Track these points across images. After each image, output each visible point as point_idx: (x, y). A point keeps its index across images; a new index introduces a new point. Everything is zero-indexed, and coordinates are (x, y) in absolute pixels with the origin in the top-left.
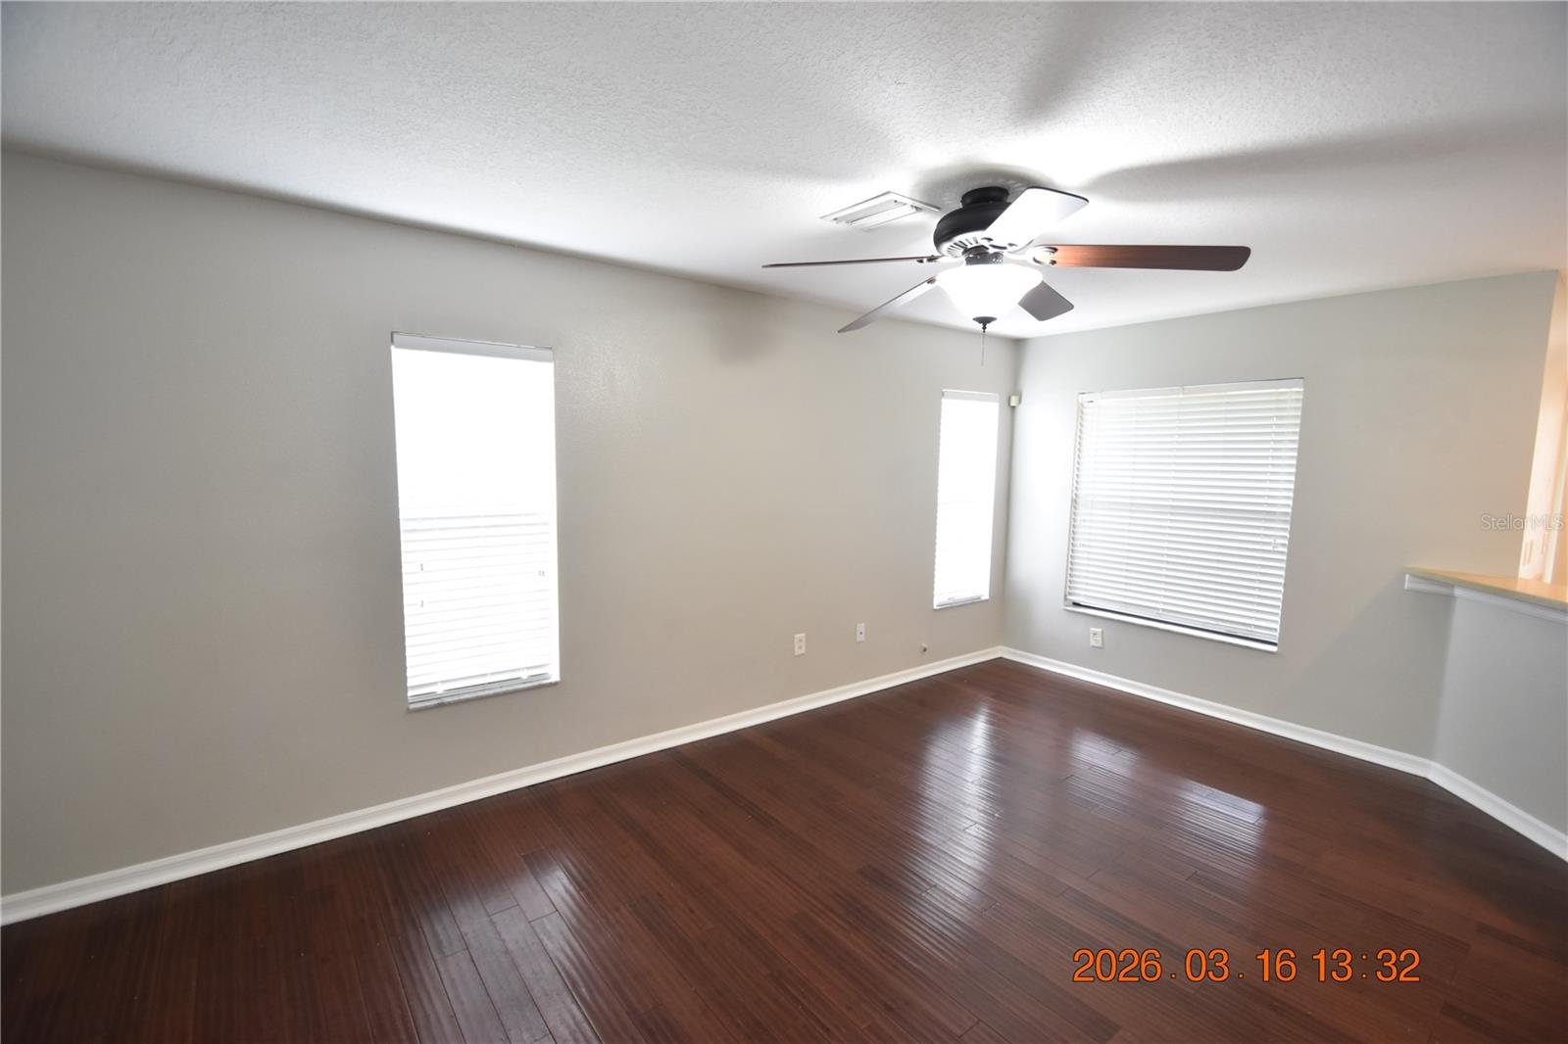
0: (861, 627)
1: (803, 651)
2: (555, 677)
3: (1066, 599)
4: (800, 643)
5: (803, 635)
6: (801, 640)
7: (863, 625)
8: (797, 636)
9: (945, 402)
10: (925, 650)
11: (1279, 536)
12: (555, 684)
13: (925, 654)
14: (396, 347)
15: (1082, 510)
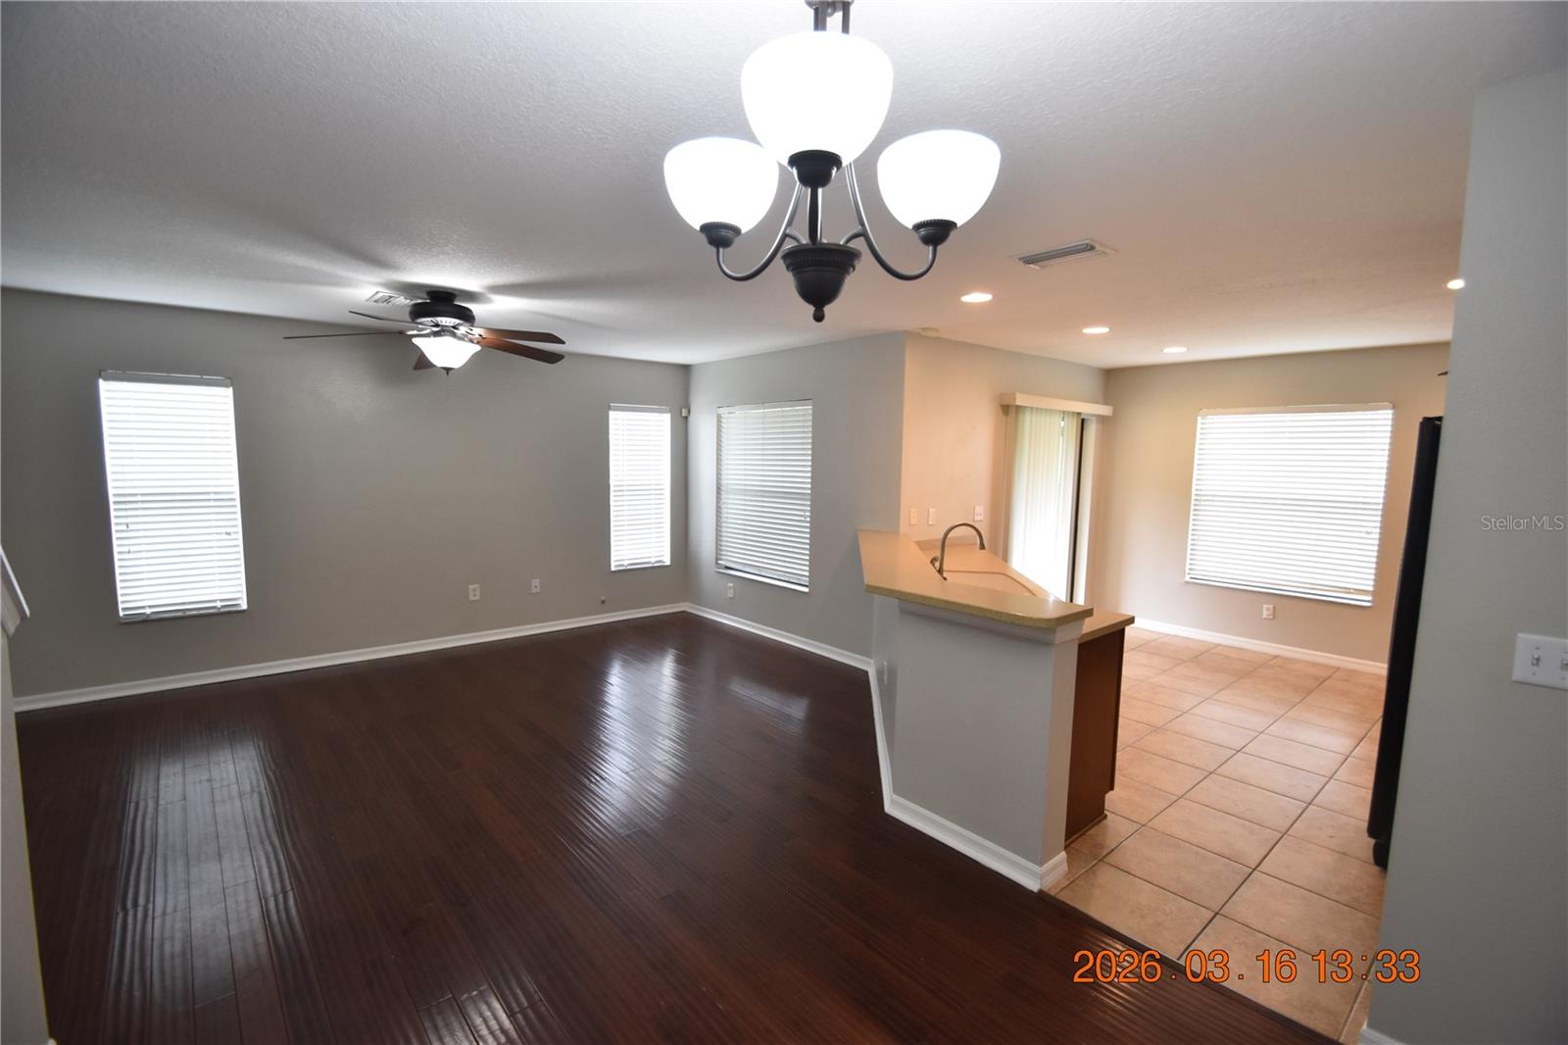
0: (536, 582)
1: (478, 598)
2: (244, 606)
3: (717, 564)
4: (474, 592)
5: (477, 585)
6: (474, 590)
7: (538, 580)
8: (471, 587)
9: (612, 414)
10: (603, 602)
11: (806, 507)
12: (243, 611)
13: (603, 605)
14: (105, 379)
15: (724, 496)
